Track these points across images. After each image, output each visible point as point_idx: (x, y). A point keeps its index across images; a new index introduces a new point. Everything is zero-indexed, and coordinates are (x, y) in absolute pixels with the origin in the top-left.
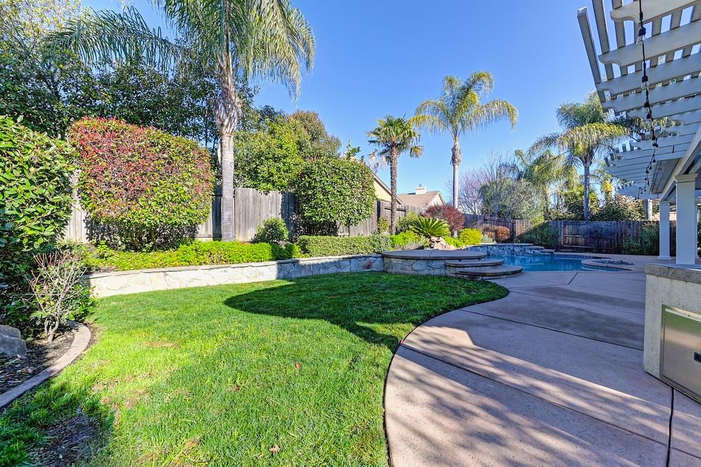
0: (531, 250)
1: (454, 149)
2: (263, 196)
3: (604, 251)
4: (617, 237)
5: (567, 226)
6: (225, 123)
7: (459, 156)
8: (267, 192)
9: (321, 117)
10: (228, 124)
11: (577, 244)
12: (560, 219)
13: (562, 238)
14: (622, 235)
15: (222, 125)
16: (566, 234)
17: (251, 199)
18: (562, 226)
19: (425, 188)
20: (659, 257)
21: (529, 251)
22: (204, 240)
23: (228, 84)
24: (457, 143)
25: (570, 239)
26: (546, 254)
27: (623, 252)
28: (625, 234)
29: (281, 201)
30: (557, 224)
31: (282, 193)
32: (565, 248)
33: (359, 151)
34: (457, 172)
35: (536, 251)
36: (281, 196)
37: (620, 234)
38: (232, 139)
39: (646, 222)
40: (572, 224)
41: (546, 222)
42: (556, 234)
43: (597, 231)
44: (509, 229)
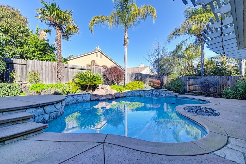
0: (164, 93)
3: (212, 95)
4: (220, 86)
5: (190, 79)
7: (127, 41)
11: (196, 90)
12: (187, 76)
13: (187, 86)
14: (223, 85)
16: (190, 84)
18: (188, 80)
21: (163, 94)
25: (192, 87)
26: (173, 96)
27: (223, 96)
28: (226, 84)
30: (185, 78)
32: (189, 92)
34: (126, 49)
35: (167, 94)
39: (240, 77)
40: (193, 78)
41: (177, 77)
42: (184, 84)
43: (204, 82)
44: (160, 81)
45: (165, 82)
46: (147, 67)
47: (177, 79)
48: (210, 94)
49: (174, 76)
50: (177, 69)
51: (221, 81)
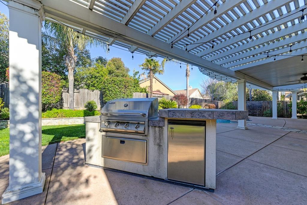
1: (187, 70)
2: (92, 92)
3: (258, 115)
4: (263, 109)
6: (69, 65)
7: (189, 73)
8: (93, 91)
9: (122, 60)
10: (70, 65)
14: (265, 108)
15: (68, 66)
17: (86, 93)
19: (192, 87)
20: (272, 118)
22: (66, 109)
23: (70, 50)
24: (188, 67)
28: (267, 107)
29: (99, 94)
31: (100, 91)
33: (138, 73)
34: (188, 80)
36: (99, 92)
37: (265, 107)
38: (72, 71)
41: (230, 102)
42: (236, 107)
43: (251, 106)
44: (215, 105)
45: (220, 106)
46: (196, 89)
47: (230, 103)
48: (256, 114)
49: (228, 101)
50: (230, 94)
51: (264, 104)
